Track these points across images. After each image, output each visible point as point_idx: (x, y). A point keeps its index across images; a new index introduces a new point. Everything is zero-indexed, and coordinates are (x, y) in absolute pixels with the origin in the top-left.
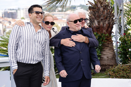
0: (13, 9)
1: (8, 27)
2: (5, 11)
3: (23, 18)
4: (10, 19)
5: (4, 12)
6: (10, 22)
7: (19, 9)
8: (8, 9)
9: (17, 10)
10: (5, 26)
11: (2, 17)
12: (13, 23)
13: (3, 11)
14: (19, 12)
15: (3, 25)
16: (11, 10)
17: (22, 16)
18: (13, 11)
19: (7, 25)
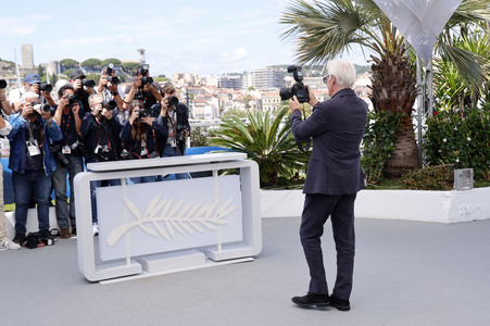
0: (236, 74)
1: (228, 104)
2: (223, 77)
3: (251, 88)
4: (231, 91)
5: (222, 79)
6: (230, 95)
7: (245, 73)
8: (228, 74)
9: (241, 76)
10: (223, 102)
11: (219, 87)
12: (235, 97)
13: (220, 77)
14: (244, 77)
15: (219, 100)
16: (232, 75)
17: (250, 85)
18: (235, 77)
19: (226, 99)
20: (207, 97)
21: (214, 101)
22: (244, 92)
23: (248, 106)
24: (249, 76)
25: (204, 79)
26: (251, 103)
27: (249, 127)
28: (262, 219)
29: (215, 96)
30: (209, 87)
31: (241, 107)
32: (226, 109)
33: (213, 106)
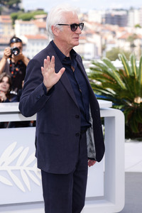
0: (122, 10)
1: (112, 43)
2: (108, 12)
3: (138, 26)
4: (115, 28)
5: (106, 15)
6: (114, 33)
7: (132, 9)
8: (113, 10)
9: (127, 11)
10: (106, 40)
11: (102, 23)
12: (119, 34)
13: (104, 13)
14: (131, 14)
15: (101, 38)
16: (117, 10)
17: (137, 22)
18: (121, 13)
19: (110, 37)
20: (89, 34)
21: (96, 39)
22: (130, 30)
23: (133, 46)
24: (136, 12)
25: (85, 14)
26: (137, 42)
27: (121, 72)
28: (126, 173)
29: (98, 33)
30: (91, 23)
31: (125, 46)
32: (109, 48)
33: (95, 44)
